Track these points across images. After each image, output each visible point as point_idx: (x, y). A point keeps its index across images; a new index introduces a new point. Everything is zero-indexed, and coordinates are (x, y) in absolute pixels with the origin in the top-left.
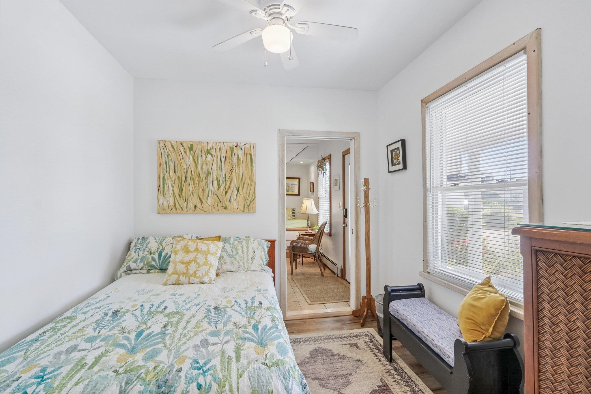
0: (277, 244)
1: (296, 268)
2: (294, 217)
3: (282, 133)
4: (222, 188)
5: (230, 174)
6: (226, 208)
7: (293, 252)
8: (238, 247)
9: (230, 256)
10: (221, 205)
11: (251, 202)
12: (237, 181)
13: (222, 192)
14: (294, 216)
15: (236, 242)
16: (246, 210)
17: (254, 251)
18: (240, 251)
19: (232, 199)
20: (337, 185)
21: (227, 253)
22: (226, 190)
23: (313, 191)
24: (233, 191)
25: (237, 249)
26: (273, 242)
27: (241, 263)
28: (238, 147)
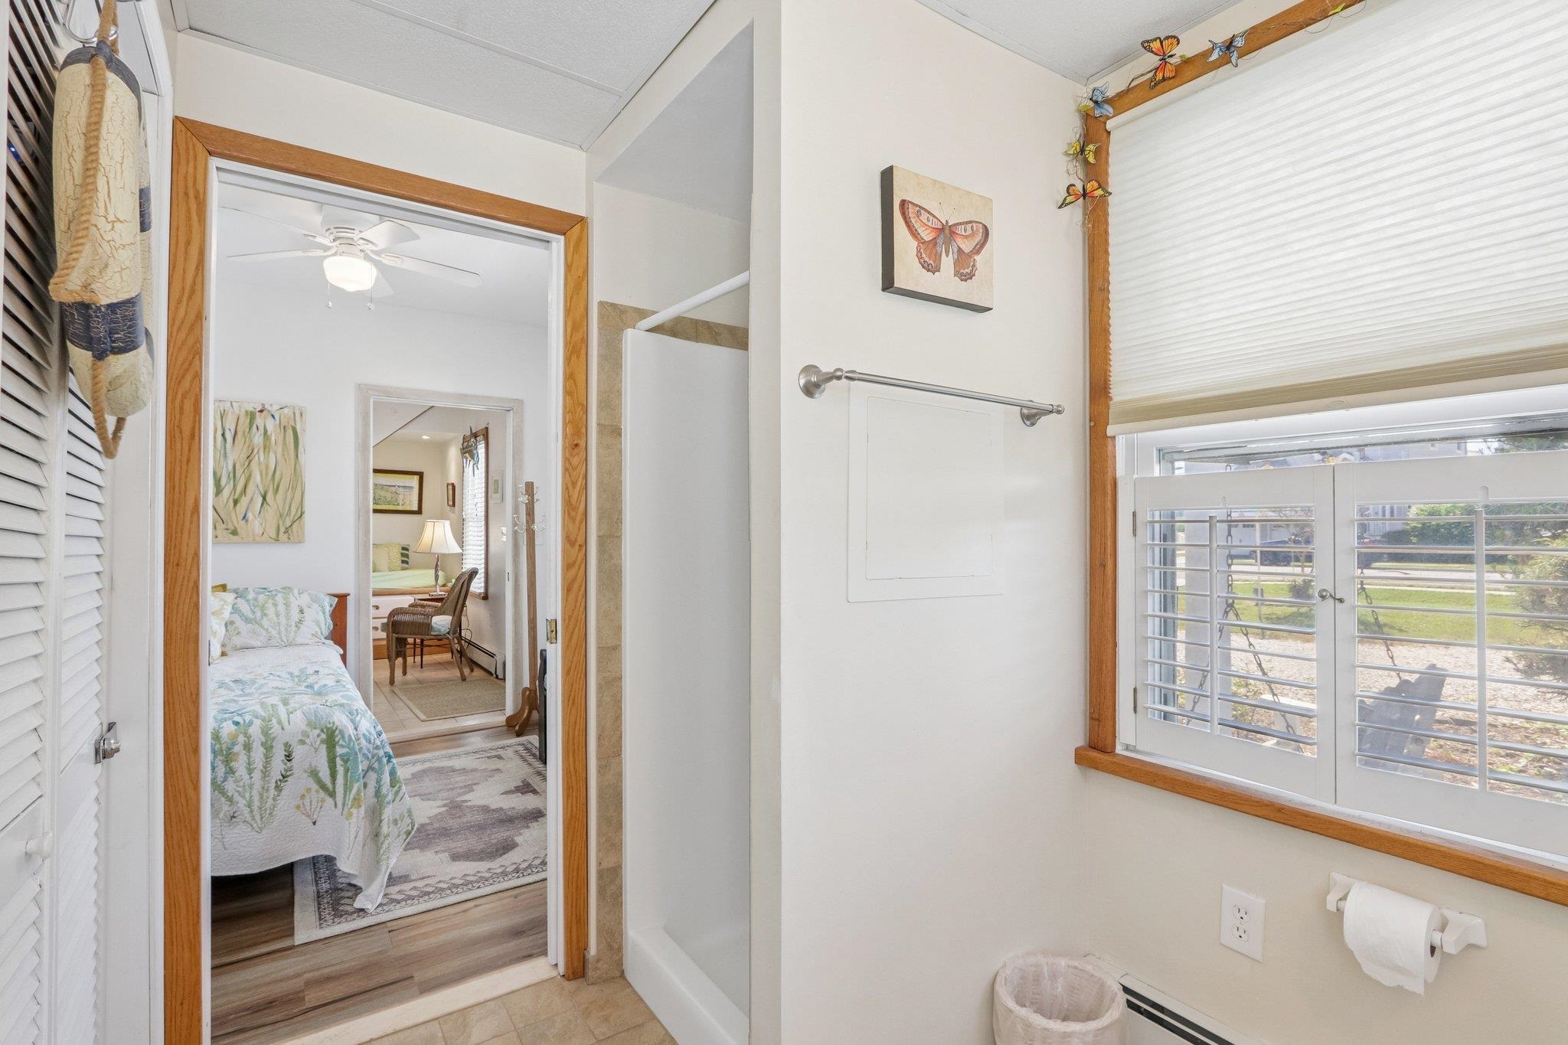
0: (351, 603)
1: (405, 673)
2: (405, 565)
3: (364, 392)
4: (226, 492)
5: (247, 464)
6: (235, 533)
7: (396, 635)
8: (267, 605)
9: (247, 620)
10: (224, 526)
11: (294, 522)
12: (262, 478)
13: (225, 501)
14: (407, 563)
15: (261, 597)
16: (283, 537)
17: (302, 612)
18: (271, 611)
19: (250, 516)
20: (497, 492)
21: (242, 615)
22: (236, 497)
23: (454, 505)
24: (252, 499)
25: (263, 608)
26: (342, 598)
27: (274, 632)
28: (265, 412)
